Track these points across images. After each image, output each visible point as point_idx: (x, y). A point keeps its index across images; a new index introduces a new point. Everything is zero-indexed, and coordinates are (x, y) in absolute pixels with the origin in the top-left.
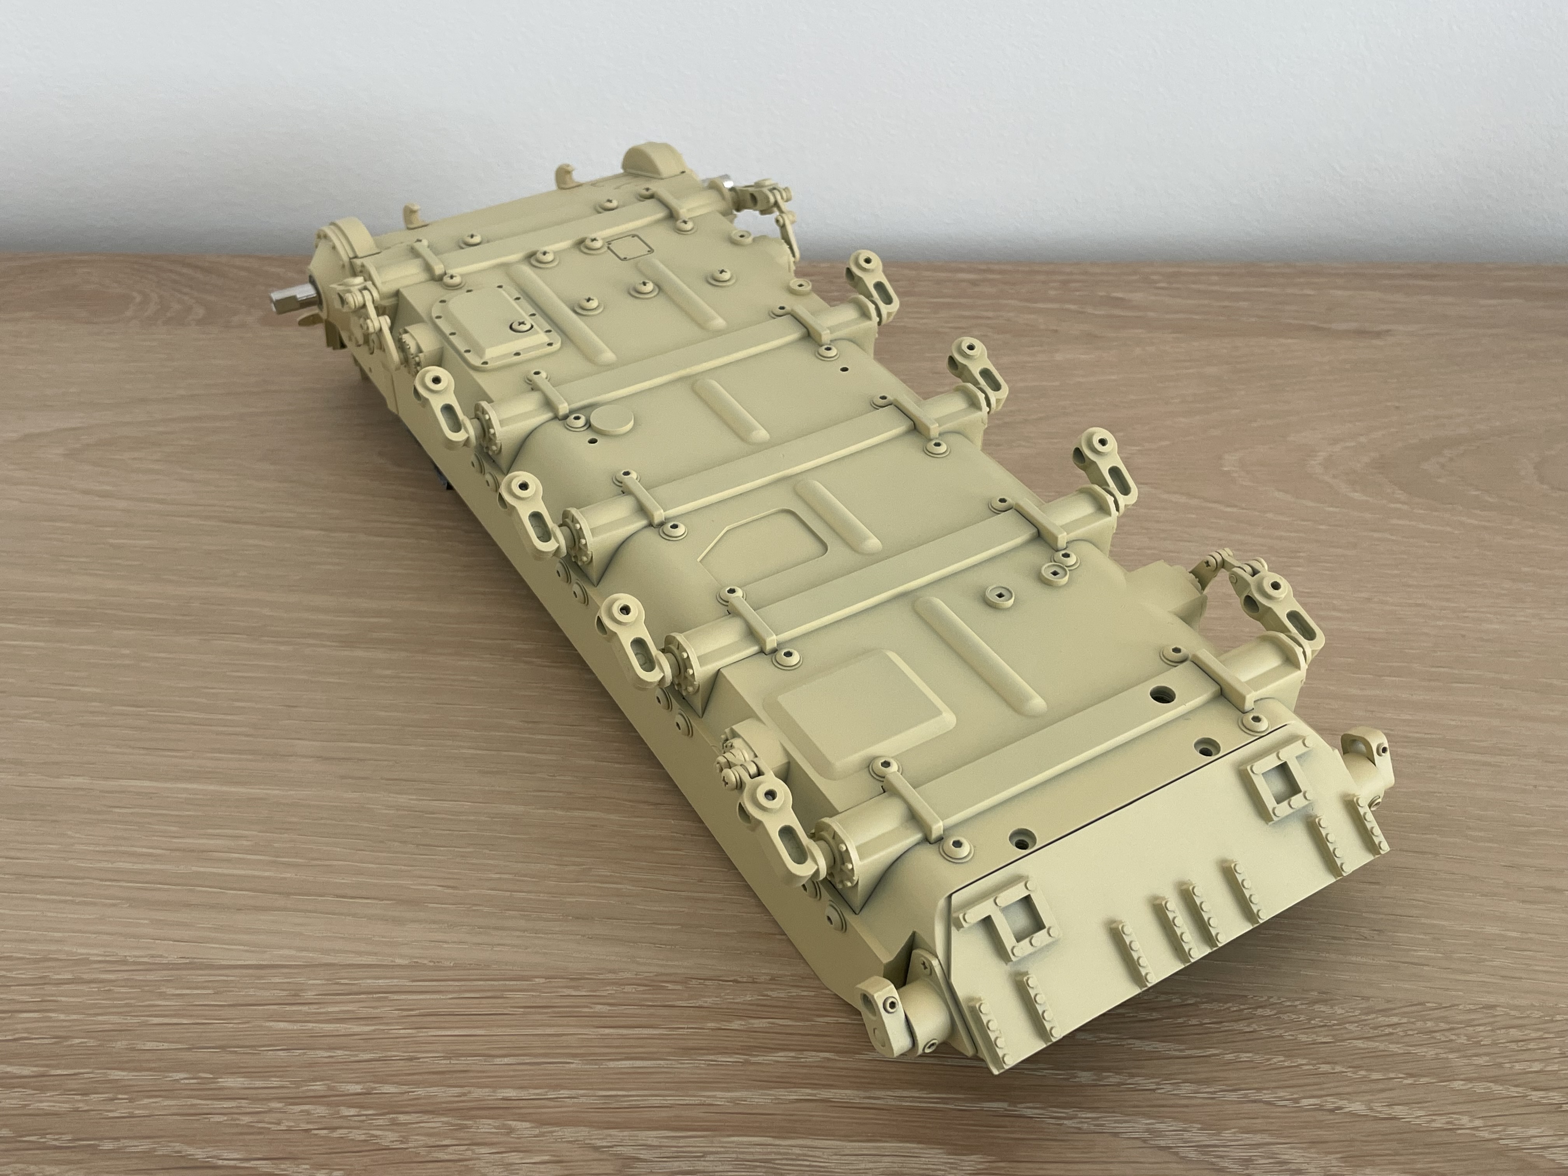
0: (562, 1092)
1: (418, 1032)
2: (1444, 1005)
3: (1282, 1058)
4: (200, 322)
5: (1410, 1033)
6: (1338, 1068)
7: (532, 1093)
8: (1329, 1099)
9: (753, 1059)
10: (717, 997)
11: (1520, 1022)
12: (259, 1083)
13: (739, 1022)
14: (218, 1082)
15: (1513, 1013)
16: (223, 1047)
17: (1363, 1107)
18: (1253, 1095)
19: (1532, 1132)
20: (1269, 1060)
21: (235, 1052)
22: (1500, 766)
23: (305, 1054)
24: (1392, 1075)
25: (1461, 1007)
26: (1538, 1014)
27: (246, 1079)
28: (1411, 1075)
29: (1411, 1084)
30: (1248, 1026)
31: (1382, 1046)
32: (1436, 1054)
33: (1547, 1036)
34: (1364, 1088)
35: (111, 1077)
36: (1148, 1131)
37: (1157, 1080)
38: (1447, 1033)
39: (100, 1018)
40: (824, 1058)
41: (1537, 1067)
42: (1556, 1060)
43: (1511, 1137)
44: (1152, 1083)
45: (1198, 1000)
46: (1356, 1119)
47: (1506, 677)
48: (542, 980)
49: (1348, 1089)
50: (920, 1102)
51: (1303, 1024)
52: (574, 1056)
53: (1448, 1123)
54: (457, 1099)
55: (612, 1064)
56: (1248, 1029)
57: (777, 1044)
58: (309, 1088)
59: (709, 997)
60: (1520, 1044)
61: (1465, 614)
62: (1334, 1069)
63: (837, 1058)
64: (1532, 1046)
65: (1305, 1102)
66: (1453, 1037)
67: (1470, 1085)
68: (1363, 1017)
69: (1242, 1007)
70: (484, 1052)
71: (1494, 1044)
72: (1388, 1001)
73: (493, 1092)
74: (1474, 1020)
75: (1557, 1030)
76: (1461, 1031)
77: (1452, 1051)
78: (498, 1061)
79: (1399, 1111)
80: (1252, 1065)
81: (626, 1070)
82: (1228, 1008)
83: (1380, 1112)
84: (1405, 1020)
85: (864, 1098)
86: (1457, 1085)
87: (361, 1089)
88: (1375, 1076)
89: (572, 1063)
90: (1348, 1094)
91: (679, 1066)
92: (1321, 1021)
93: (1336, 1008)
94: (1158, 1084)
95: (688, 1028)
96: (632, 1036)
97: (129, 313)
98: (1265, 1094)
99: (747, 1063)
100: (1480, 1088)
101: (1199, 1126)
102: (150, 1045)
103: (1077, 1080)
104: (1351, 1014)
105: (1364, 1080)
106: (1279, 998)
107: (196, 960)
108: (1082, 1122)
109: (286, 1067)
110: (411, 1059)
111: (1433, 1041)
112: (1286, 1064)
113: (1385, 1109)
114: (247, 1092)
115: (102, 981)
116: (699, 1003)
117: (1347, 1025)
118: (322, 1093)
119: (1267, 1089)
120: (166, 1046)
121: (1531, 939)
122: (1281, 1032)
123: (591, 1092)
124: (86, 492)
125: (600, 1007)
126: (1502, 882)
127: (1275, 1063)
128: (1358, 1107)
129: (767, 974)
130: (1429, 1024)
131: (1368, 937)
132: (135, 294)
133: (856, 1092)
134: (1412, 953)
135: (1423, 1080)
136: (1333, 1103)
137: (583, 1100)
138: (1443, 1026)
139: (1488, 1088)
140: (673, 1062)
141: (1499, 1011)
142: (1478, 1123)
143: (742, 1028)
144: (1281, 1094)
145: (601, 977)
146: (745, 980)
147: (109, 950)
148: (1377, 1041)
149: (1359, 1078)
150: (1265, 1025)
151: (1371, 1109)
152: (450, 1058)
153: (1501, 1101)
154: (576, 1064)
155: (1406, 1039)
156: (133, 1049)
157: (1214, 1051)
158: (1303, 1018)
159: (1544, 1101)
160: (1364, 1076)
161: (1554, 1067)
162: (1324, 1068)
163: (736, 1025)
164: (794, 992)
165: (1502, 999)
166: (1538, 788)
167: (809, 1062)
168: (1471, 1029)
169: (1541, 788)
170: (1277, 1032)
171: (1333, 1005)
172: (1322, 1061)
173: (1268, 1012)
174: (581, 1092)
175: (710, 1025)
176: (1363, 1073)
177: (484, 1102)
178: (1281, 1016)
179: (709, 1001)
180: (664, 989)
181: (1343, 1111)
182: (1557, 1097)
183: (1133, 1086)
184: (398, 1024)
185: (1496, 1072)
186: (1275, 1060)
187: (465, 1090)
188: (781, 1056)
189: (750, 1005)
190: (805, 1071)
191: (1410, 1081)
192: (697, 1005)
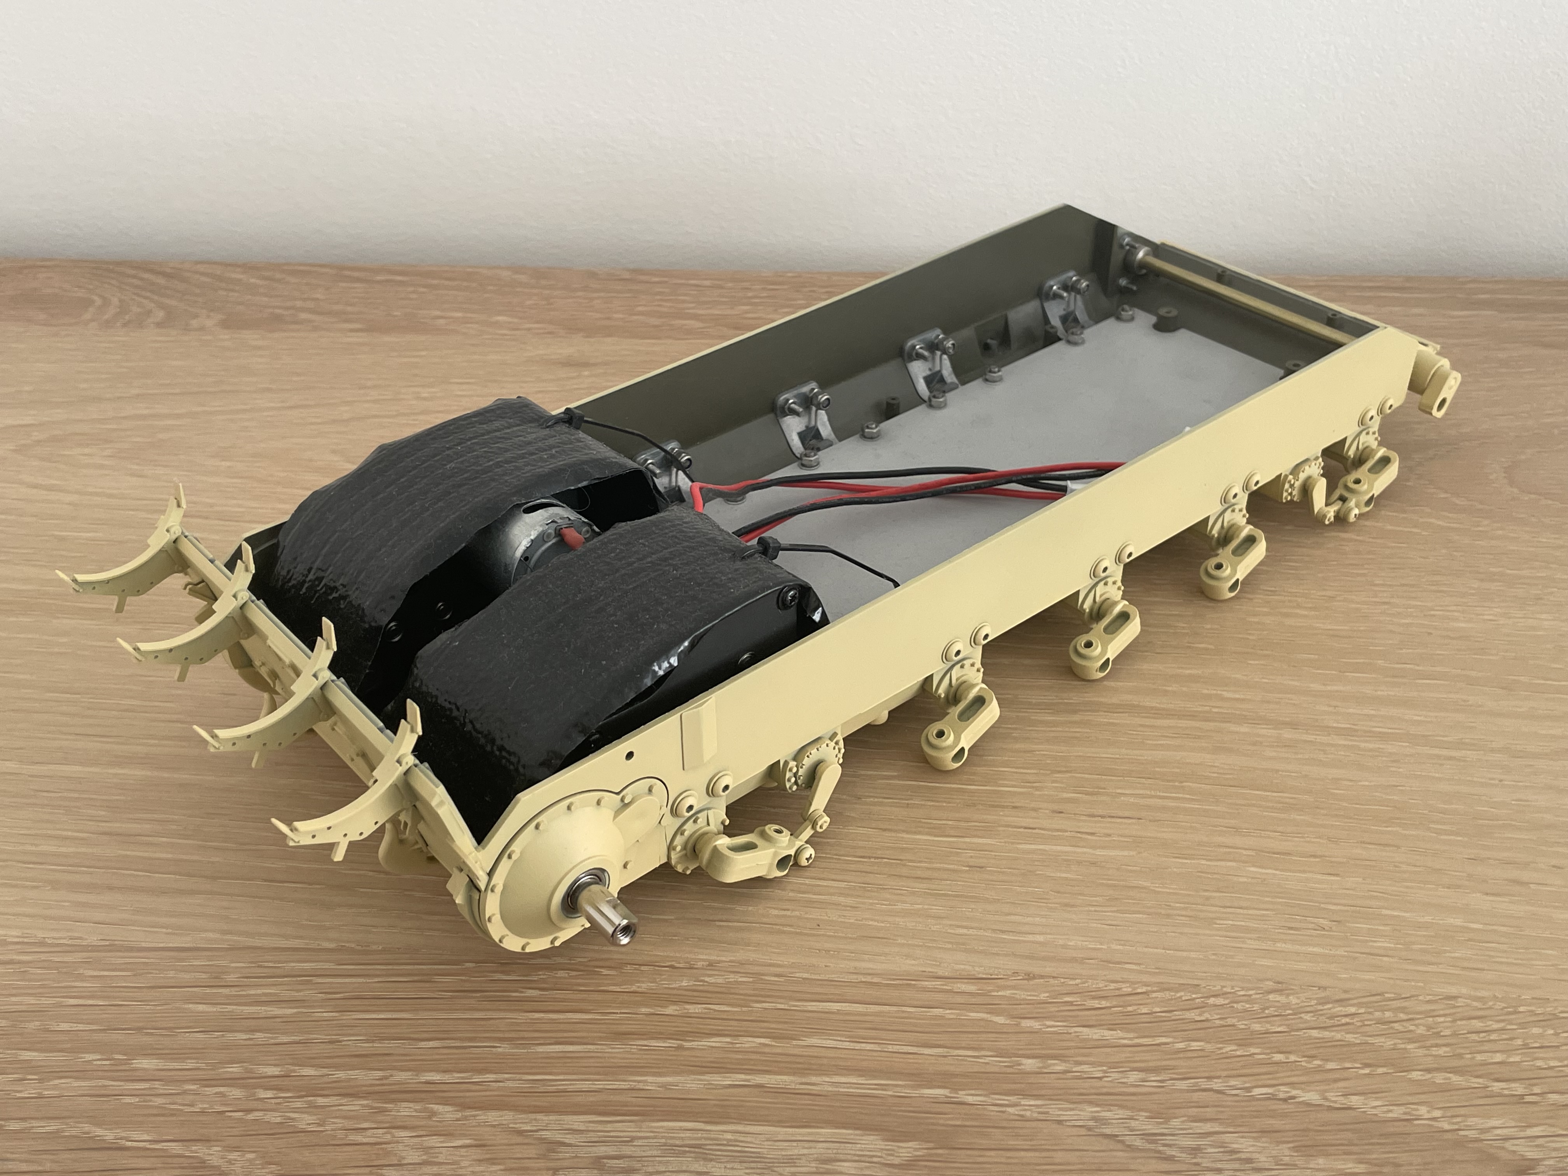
0: (487, 1076)
1: (342, 1015)
2: (1403, 996)
3: (1234, 1047)
4: (159, 325)
5: (1366, 1023)
6: (1293, 1058)
7: (456, 1077)
8: (1282, 1088)
9: (686, 1044)
10: (651, 983)
11: (1481, 1013)
12: (176, 1065)
13: (675, 1007)
14: (132, 1064)
15: (1475, 1004)
16: (139, 1029)
17: (1317, 1097)
18: (1203, 1083)
19: (1493, 1123)
20: (1221, 1048)
21: (152, 1034)
22: (1464, 761)
23: (223, 1036)
24: (1348, 1065)
25: (1421, 998)
26: (1499, 1005)
27: (162, 1061)
28: (1367, 1065)
29: (1369, 1074)
30: (1200, 1015)
31: (1338, 1036)
32: (1395, 1044)
33: (1509, 1027)
34: (1318, 1077)
35: (22, 1058)
36: (1093, 1119)
37: (1105, 1068)
38: (1405, 1024)
39: (14, 999)
40: (760, 1044)
41: (1499, 1058)
42: (1520, 1051)
43: (1471, 1128)
44: (1098, 1071)
45: (1149, 988)
46: (1310, 1109)
47: (1473, 674)
48: (473, 965)
49: (1303, 1079)
50: (857, 1088)
51: (1257, 1014)
52: (500, 1040)
53: (1405, 1113)
54: (378, 1082)
55: (540, 1049)
56: (1199, 1018)
57: (713, 1030)
58: (225, 1070)
59: (643, 982)
60: (1482, 1035)
61: (1432, 613)
62: (1288, 1058)
63: (773, 1043)
64: (1493, 1037)
65: (1256, 1091)
66: (1413, 1028)
67: (1429, 1076)
68: (1320, 1007)
69: (1194, 996)
70: (408, 1035)
71: (1455, 1034)
72: (1346, 992)
73: (417, 1075)
74: (1434, 1010)
75: (1519, 1021)
76: (1421, 1021)
77: (1411, 1041)
78: (423, 1044)
79: (1355, 1100)
80: (1200, 1053)
81: (555, 1055)
82: (1181, 997)
83: (1335, 1102)
84: (1362, 1010)
85: (801, 1084)
86: (1415, 1075)
87: (281, 1071)
88: (1331, 1065)
89: (500, 1047)
90: (1302, 1083)
91: (610, 1050)
92: (1275, 1011)
93: (1292, 997)
94: (1105, 1072)
95: (621, 1013)
96: (561, 1021)
97: (87, 316)
98: (1216, 1083)
99: (680, 1048)
100: (1439, 1078)
101: (1147, 1114)
102: (65, 1026)
103: (1023, 1067)
104: (1306, 1004)
105: (1319, 1070)
106: (1232, 988)
107: (116, 943)
108: (1026, 1110)
109: (205, 1049)
110: (331, 1042)
111: (1391, 1031)
112: (1238, 1053)
113: (1341, 1098)
114: (163, 1073)
115: (19, 962)
116: (634, 988)
117: (1302, 1015)
118: (238, 1076)
119: (1219, 1077)
120: (81, 1027)
121: (1495, 931)
122: (1234, 1021)
123: (518, 1076)
124: (35, 486)
125: (531, 991)
126: (1465, 874)
127: (1227, 1052)
128: (1312, 1097)
129: (705, 960)
130: (1388, 1014)
131: (1327, 928)
132: (96, 298)
133: (792, 1078)
134: (1371, 944)
135: (1380, 1070)
136: (1287, 1092)
137: (506, 1084)
138: (1402, 1016)
139: (1449, 1079)
140: (604, 1047)
141: (1460, 1002)
142: (1437, 1113)
143: (676, 1013)
144: (1233, 1082)
145: (533, 961)
146: (681, 965)
147: (26, 931)
148: (1333, 1031)
149: (1314, 1068)
150: (1217, 1014)
151: (1326, 1099)
152: (373, 1041)
153: (1460, 1092)
154: (503, 1048)
155: (1365, 1029)
156: (48, 1031)
157: (1164, 1040)
158: (1256, 1007)
159: (1506, 1092)
160: (1320, 1066)
161: (1517, 1059)
162: (1278, 1057)
163: (671, 1010)
164: (732, 978)
165: (1464, 991)
166: (1503, 782)
167: (744, 1048)
168: (1431, 1019)
169: (1506, 783)
170: (1230, 1021)
171: (1288, 995)
172: (1275, 1050)
173: (1220, 1001)
174: (506, 1076)
175: (644, 1010)
176: (1318, 1062)
177: (406, 1086)
178: (1235, 1005)
179: (644, 986)
180: (599, 973)
181: (1297, 1100)
182: (1518, 1088)
183: (1079, 1074)
184: (321, 1007)
185: (1456, 1063)
186: (1228, 1049)
187: (387, 1073)
188: (715, 1041)
189: (686, 990)
190: (741, 1057)
191: (1367, 1071)
192: (632, 990)
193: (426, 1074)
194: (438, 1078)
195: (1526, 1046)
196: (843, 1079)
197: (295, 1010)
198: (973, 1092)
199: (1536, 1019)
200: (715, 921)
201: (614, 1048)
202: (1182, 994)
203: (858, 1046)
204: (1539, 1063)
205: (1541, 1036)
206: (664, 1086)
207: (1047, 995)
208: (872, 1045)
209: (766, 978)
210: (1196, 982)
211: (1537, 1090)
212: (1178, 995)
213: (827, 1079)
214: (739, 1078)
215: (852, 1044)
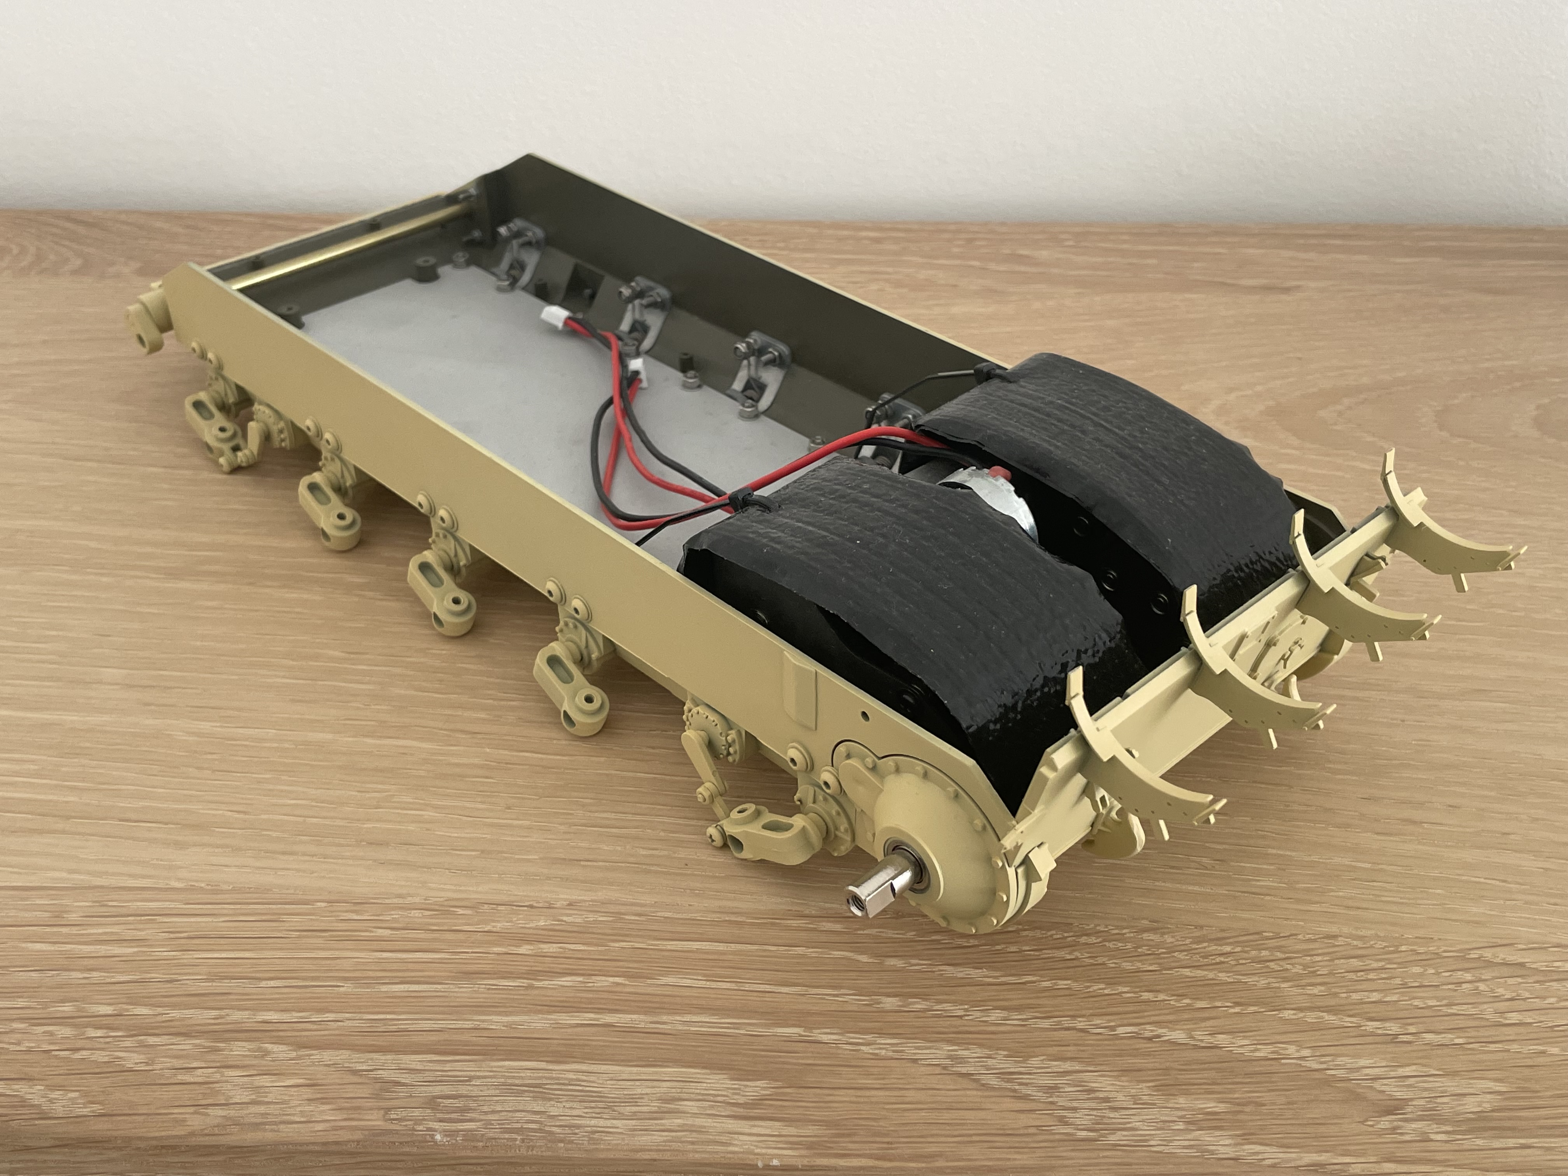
0: (326, 1015)
1: (184, 955)
2: (1282, 935)
3: (1102, 986)
4: (75, 272)
5: (1241, 962)
6: (1161, 997)
7: (295, 1016)
8: (1148, 1027)
9: (537, 984)
10: (508, 922)
11: (1360, 952)
13: (529, 947)
15: (1356, 943)
17: (1183, 1036)
18: (1067, 1022)
19: (1363, 1062)
20: (1089, 987)
23: (58, 975)
24: (1218, 1004)
25: (1300, 937)
26: (1380, 944)
28: (1237, 1004)
29: (1239, 1013)
30: (1070, 954)
31: (1211, 975)
32: (1269, 983)
33: (1388, 966)
34: (1186, 1016)
36: (950, 1057)
37: (966, 1007)
38: (1281, 963)
40: (614, 983)
41: (1375, 996)
42: (1398, 991)
43: (1338, 1067)
44: (959, 1009)
45: (1020, 927)
46: (1174, 1048)
48: (324, 904)
49: (1170, 1018)
50: (709, 1027)
51: (1129, 953)
52: (346, 979)
53: (1273, 1053)
54: (213, 1021)
55: (385, 988)
56: (1068, 957)
57: (566, 969)
58: (57, 1009)
59: (498, 921)
60: (1360, 974)
62: (1157, 997)
63: (627, 983)
64: (1372, 976)
65: (1121, 1030)
66: (1289, 967)
67: (1301, 1015)
68: (1194, 946)
69: (1066, 935)
70: (250, 975)
71: (1331, 974)
72: (1223, 931)
73: (254, 1015)
74: (1313, 949)
75: (1399, 960)
76: (1296, 960)
77: (1286, 980)
78: (263, 984)
79: (1222, 1039)
80: (1067, 992)
81: (399, 994)
82: (1052, 936)
83: (1202, 1041)
84: (1238, 949)
85: (651, 1023)
86: (1287, 1014)
87: (114, 1010)
88: (1200, 1004)
89: (343, 986)
90: (1170, 1022)
91: (457, 990)
92: (1149, 950)
93: (1166, 936)
94: (966, 1010)
95: (472, 952)
96: (411, 960)
97: (3, 264)
98: (1080, 1022)
99: (530, 987)
100: (1311, 1017)
101: (1005, 1053)
103: (881, 1005)
104: (1181, 943)
105: (1188, 1008)
106: (1106, 926)
108: (880, 1049)
109: (38, 988)
110: (171, 981)
111: (1266, 970)
112: (1106, 992)
113: (1208, 1037)
116: (489, 928)
117: (1176, 954)
118: (69, 1015)
119: (1083, 1016)
121: (1382, 870)
122: (1105, 959)
123: (358, 1016)
125: (381, 931)
126: (1357, 814)
127: (1094, 991)
128: (1178, 1035)
129: (565, 900)
130: (1264, 953)
131: (1209, 867)
132: (13, 246)
133: (642, 1017)
134: (1254, 883)
135: (1252, 1009)
136: (1152, 1031)
137: (346, 1024)
138: (1278, 955)
139: (1321, 1018)
140: (451, 986)
141: (1340, 941)
142: (1306, 1053)
143: (531, 952)
144: (1097, 1021)
145: (387, 901)
146: (540, 905)
148: (1206, 970)
149: (1183, 1006)
150: (1088, 953)
151: (1192, 1037)
152: (212, 981)
153: (1332, 1031)
154: (347, 988)
155: (1239, 968)
157: (1030, 978)
158: (1129, 946)
159: (1380, 1032)
160: (1188, 1005)
161: (1395, 998)
162: (1146, 996)
163: (525, 949)
164: (591, 917)
165: (1346, 930)
166: (1406, 723)
167: (597, 987)
168: (1309, 958)
169: (1409, 723)
170: (1100, 960)
171: (1163, 934)
172: (1144, 989)
173: (1093, 940)
174: (347, 1015)
175: (496, 949)
176: (1187, 1001)
177: (243, 1025)
178: (1107, 944)
179: (499, 926)
180: (454, 913)
181: (1162, 1039)
182: (1393, 1028)
183: (939, 1012)
184: (163, 946)
185: (1332, 1002)
186: (1095, 988)
187: (223, 1013)
188: (567, 981)
189: (543, 929)
190: (591, 996)
191: (1237, 1010)
192: (486, 929)
193: (265, 1013)
194: (276, 1017)
195: (1404, 985)
196: (695, 1018)
197: (136, 950)
198: (828, 1030)
199: (1420, 958)
200: (580, 861)
201: (461, 988)
202: (1054, 932)
203: (714, 985)
204: (1416, 1003)
205: (1421, 975)
206: (509, 1025)
207: (914, 933)
208: (729, 984)
209: (627, 917)
210: (1070, 921)
211: (1412, 1029)
212: (1049, 933)
213: (678, 1018)
214: (588, 1017)
215: (708, 983)
